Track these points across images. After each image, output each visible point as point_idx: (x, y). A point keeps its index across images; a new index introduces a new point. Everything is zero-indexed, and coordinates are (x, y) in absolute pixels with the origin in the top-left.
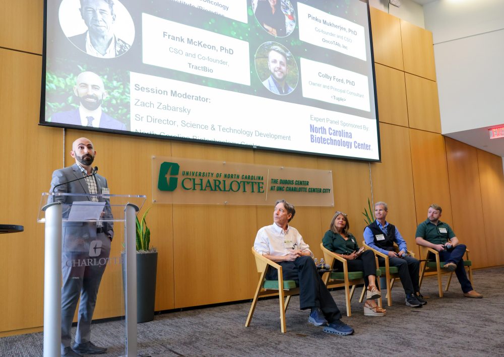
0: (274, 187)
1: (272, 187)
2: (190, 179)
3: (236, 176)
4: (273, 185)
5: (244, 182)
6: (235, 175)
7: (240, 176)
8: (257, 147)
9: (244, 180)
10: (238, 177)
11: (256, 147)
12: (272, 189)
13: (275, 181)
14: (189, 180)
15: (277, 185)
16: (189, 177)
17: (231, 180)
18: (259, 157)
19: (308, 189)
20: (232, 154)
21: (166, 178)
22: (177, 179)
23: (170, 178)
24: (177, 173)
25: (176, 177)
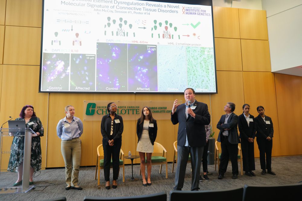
2: (101, 110)
7: (127, 107)
8: (136, 92)
10: (125, 107)
16: (100, 109)
17: (121, 109)
18: (138, 97)
19: (166, 111)
20: (123, 97)
21: (89, 110)
22: (95, 110)
23: (92, 110)
24: (95, 107)
25: (94, 109)
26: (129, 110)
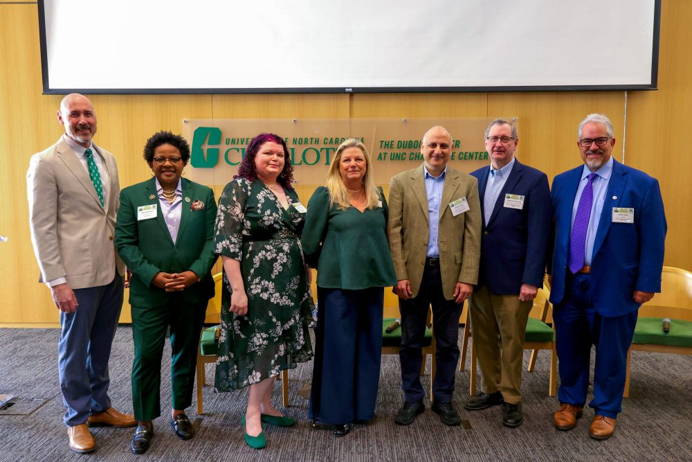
0: (385, 154)
1: (380, 154)
2: (238, 150)
3: (314, 141)
4: (383, 151)
5: (327, 149)
6: (312, 139)
7: (321, 141)
8: (353, 88)
9: (328, 146)
10: (317, 141)
11: (351, 90)
12: (380, 158)
13: (388, 145)
14: (236, 151)
15: (389, 151)
16: (236, 146)
17: (305, 147)
18: (361, 104)
19: (456, 155)
20: (309, 103)
21: (202, 150)
22: (218, 149)
23: (208, 149)
24: (218, 141)
25: (216, 147)
26: (330, 150)
